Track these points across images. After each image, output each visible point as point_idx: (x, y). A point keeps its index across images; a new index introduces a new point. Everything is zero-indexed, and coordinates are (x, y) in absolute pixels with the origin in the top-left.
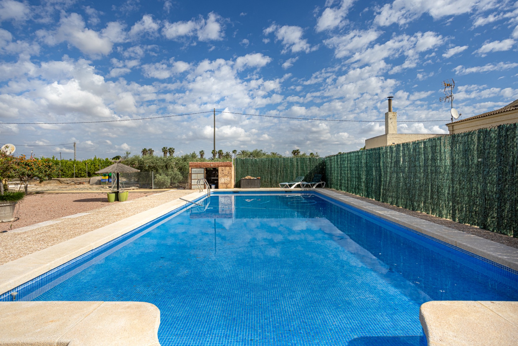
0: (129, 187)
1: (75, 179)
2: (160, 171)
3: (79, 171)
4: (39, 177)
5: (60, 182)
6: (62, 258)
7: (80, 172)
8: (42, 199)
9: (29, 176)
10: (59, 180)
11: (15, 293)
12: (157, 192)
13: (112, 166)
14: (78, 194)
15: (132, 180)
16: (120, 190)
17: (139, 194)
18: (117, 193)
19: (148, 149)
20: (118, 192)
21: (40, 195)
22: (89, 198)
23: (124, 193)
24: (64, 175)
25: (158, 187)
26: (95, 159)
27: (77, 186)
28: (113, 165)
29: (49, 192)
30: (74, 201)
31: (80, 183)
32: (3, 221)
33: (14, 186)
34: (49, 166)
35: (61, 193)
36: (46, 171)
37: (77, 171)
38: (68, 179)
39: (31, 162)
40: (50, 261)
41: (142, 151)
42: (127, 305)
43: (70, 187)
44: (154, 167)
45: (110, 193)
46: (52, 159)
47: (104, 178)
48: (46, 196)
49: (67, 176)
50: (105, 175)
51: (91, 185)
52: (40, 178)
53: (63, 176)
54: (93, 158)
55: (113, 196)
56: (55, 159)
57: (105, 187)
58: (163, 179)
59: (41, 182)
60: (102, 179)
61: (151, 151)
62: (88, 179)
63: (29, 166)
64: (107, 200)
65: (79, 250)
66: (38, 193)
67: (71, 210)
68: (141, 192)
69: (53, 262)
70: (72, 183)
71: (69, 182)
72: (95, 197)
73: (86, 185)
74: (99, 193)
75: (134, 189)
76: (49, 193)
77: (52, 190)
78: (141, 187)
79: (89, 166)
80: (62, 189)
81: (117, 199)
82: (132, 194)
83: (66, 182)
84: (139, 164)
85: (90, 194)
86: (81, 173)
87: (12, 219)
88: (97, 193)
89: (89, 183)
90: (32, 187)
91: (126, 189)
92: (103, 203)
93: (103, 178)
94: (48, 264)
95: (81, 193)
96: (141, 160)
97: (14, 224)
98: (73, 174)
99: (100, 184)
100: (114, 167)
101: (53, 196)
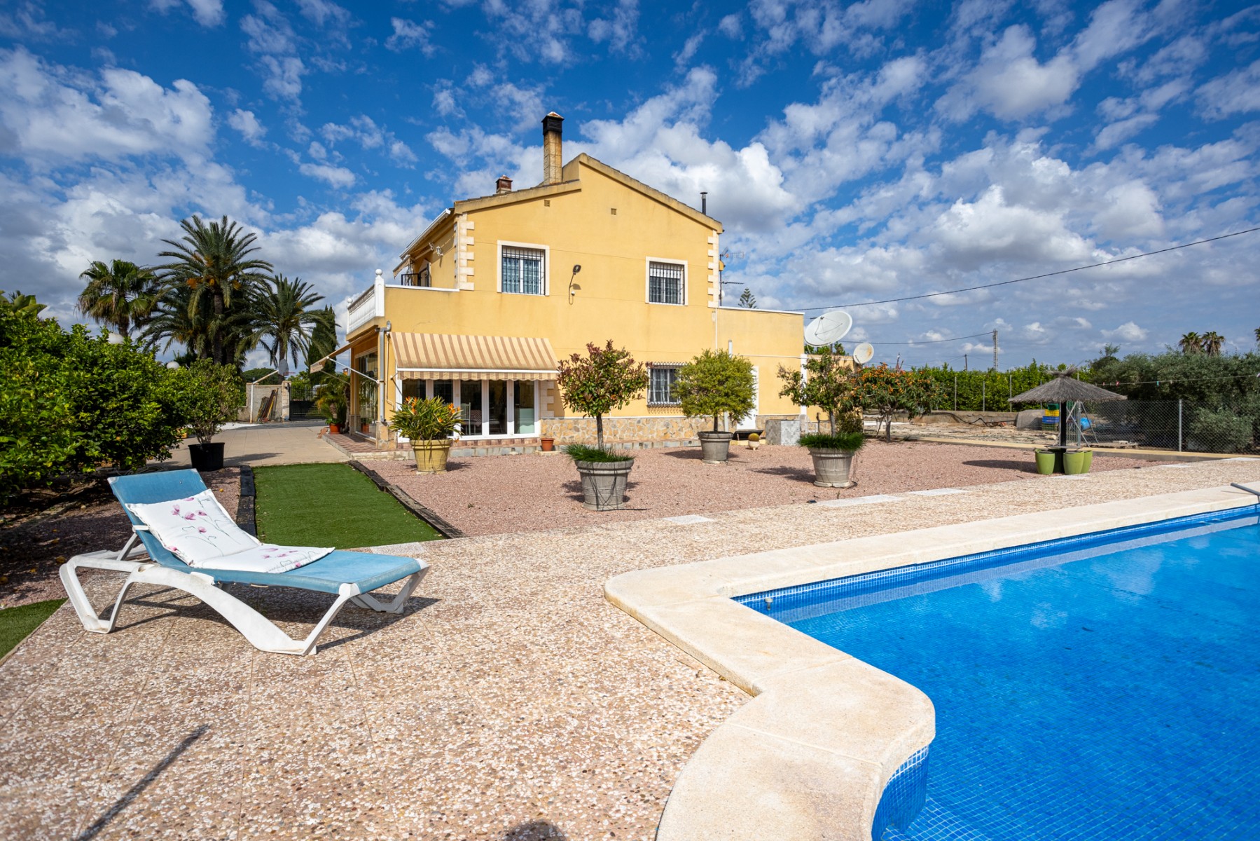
0: (1111, 440)
1: (984, 413)
2: (1215, 398)
3: (994, 395)
4: (908, 408)
5: (956, 419)
6: (849, 563)
7: (997, 398)
8: (909, 451)
9: (893, 404)
10: (953, 416)
11: (769, 599)
12: (1189, 460)
13: (1047, 384)
14: (979, 449)
15: (1124, 423)
16: (1070, 446)
17: (1131, 461)
18: (1060, 454)
19: (1201, 334)
20: (1064, 450)
21: (908, 444)
22: (999, 459)
23: (1079, 452)
24: (964, 404)
25: (1204, 448)
26: (1033, 367)
27: (989, 430)
28: (1051, 383)
29: (926, 439)
30: (964, 463)
31: (995, 424)
32: (835, 485)
33: (874, 423)
34: (926, 384)
35: (948, 443)
36: (919, 396)
37: (989, 396)
38: (970, 413)
39: (897, 377)
40: (828, 564)
41: (1183, 342)
42: (883, 679)
43: (974, 431)
44: (1191, 389)
45: (1043, 451)
46: (941, 369)
47: (1050, 415)
48: (919, 447)
49: (971, 407)
50: (1052, 408)
51: (1018, 429)
52: (910, 409)
53: (962, 407)
54: (1028, 365)
55: (1051, 458)
56: (948, 369)
57: (1048, 436)
58: (1224, 425)
59: (911, 417)
60: (1046, 418)
61: (1214, 341)
62: (1012, 415)
63: (892, 385)
64: (1034, 468)
65: (886, 557)
66: (907, 439)
67: (949, 480)
68: (1139, 457)
69: (831, 566)
70: (978, 423)
71: (972, 420)
72: (1014, 459)
73: (1009, 430)
74: (1027, 449)
75: (1122, 447)
76: (927, 442)
77: (935, 435)
78: (1144, 444)
79: (1018, 385)
80: (957, 435)
81: (1060, 468)
82: (1112, 459)
83: (966, 420)
84: (1142, 380)
85: (1004, 450)
86: (998, 401)
87: (847, 484)
88: (1022, 449)
89: (1015, 425)
90: (901, 426)
91: (1100, 444)
92: (1023, 474)
93: (1047, 413)
94: (823, 568)
95: (986, 446)
96: (1149, 367)
97: (847, 492)
98: (982, 402)
99: (1040, 429)
100: (1052, 387)
101: (931, 447)
